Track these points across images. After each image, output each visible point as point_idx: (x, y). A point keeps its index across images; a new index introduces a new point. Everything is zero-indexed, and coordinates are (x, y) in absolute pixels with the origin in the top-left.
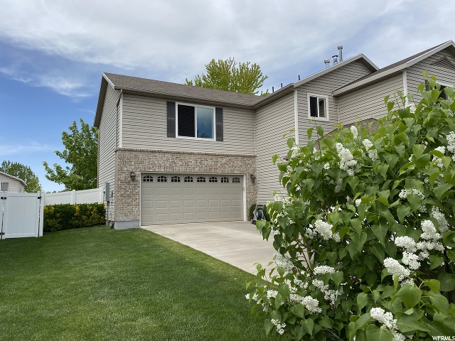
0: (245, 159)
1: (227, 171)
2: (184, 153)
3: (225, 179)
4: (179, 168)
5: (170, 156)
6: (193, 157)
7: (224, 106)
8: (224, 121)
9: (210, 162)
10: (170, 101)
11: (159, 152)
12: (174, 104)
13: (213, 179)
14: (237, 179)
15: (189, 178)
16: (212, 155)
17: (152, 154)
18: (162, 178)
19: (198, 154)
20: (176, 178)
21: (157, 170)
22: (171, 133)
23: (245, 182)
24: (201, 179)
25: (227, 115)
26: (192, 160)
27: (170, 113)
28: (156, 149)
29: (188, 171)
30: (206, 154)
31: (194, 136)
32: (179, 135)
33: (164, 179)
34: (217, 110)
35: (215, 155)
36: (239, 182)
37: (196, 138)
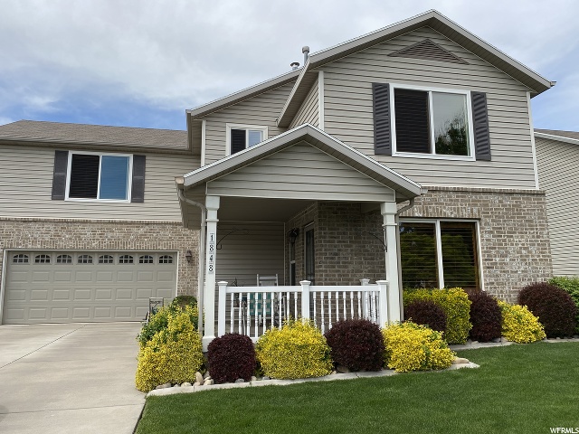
1: (146, 246)
2: (74, 222)
3: (146, 258)
4: (66, 243)
5: (52, 227)
6: (88, 228)
7: (148, 152)
8: (146, 173)
9: (117, 234)
10: (60, 151)
11: (35, 221)
12: (66, 153)
13: (126, 258)
14: (166, 258)
15: (85, 258)
16: (121, 223)
17: (25, 225)
18: (43, 257)
19: (98, 222)
20: (64, 257)
21: (30, 246)
22: (57, 193)
23: (179, 260)
24: (106, 258)
25: (151, 164)
26: (87, 232)
27: (59, 166)
28: (30, 216)
29: (81, 247)
30: (109, 223)
31: (94, 196)
32: (70, 196)
33: (45, 259)
34: (135, 158)
35: (126, 223)
36: (171, 262)
37: (98, 199)
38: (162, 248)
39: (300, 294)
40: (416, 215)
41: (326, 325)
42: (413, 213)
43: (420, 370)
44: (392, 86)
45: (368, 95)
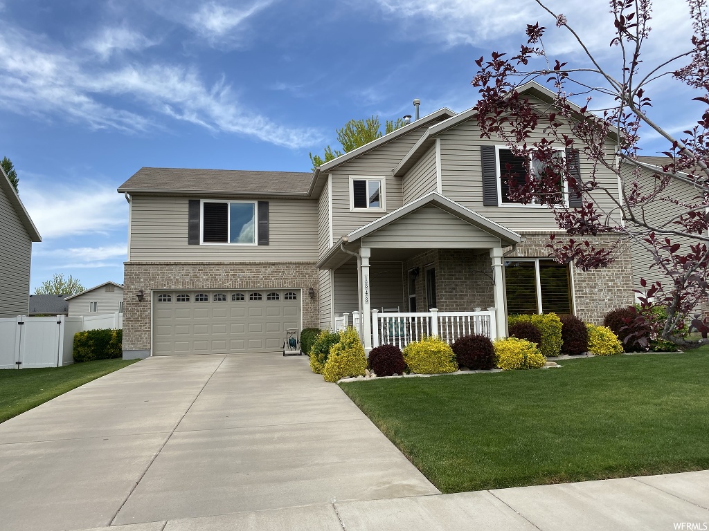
0: (301, 267)
1: (274, 284)
2: (209, 264)
3: (273, 295)
4: (203, 283)
5: (190, 269)
6: (222, 269)
7: (270, 199)
8: (270, 218)
9: (247, 274)
10: (193, 200)
11: (176, 264)
12: (198, 202)
13: (256, 296)
14: (291, 295)
15: (220, 295)
16: (250, 264)
17: (168, 268)
18: (183, 296)
19: (231, 264)
20: (202, 296)
21: (173, 287)
22: (193, 239)
23: (302, 297)
24: (238, 296)
25: (275, 211)
26: (222, 272)
27: (194, 215)
28: (172, 260)
29: (216, 286)
30: (241, 264)
31: (226, 241)
32: (204, 241)
33: (185, 298)
34: (259, 204)
35: (255, 264)
36: (295, 298)
37: (229, 243)
38: (287, 286)
39: (430, 318)
40: (519, 255)
41: (451, 340)
42: (516, 253)
43: (521, 369)
44: (498, 148)
45: (477, 156)
